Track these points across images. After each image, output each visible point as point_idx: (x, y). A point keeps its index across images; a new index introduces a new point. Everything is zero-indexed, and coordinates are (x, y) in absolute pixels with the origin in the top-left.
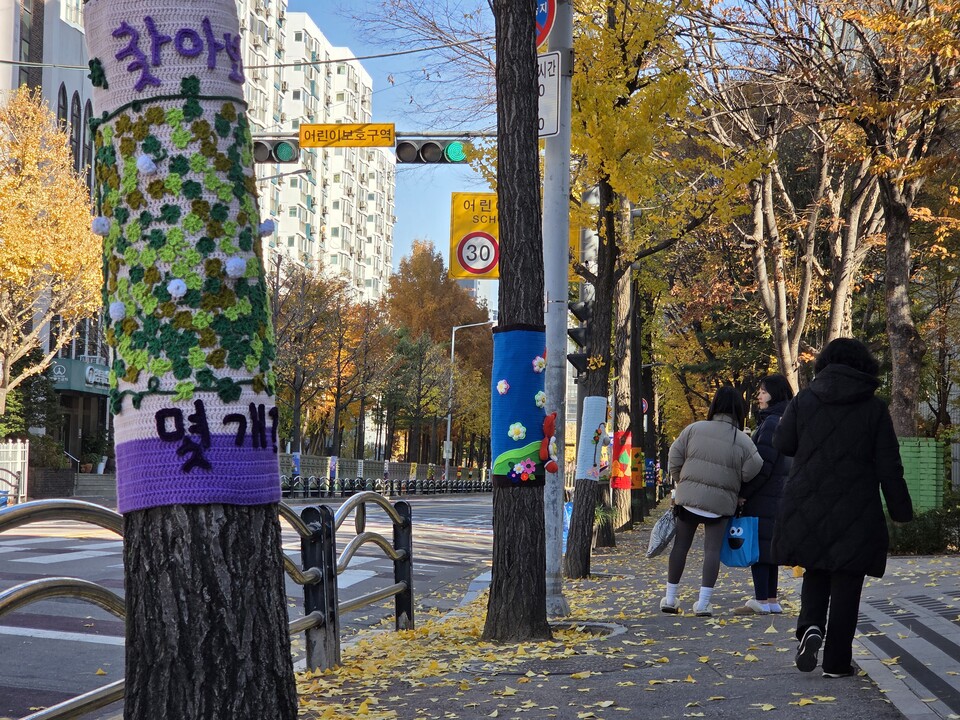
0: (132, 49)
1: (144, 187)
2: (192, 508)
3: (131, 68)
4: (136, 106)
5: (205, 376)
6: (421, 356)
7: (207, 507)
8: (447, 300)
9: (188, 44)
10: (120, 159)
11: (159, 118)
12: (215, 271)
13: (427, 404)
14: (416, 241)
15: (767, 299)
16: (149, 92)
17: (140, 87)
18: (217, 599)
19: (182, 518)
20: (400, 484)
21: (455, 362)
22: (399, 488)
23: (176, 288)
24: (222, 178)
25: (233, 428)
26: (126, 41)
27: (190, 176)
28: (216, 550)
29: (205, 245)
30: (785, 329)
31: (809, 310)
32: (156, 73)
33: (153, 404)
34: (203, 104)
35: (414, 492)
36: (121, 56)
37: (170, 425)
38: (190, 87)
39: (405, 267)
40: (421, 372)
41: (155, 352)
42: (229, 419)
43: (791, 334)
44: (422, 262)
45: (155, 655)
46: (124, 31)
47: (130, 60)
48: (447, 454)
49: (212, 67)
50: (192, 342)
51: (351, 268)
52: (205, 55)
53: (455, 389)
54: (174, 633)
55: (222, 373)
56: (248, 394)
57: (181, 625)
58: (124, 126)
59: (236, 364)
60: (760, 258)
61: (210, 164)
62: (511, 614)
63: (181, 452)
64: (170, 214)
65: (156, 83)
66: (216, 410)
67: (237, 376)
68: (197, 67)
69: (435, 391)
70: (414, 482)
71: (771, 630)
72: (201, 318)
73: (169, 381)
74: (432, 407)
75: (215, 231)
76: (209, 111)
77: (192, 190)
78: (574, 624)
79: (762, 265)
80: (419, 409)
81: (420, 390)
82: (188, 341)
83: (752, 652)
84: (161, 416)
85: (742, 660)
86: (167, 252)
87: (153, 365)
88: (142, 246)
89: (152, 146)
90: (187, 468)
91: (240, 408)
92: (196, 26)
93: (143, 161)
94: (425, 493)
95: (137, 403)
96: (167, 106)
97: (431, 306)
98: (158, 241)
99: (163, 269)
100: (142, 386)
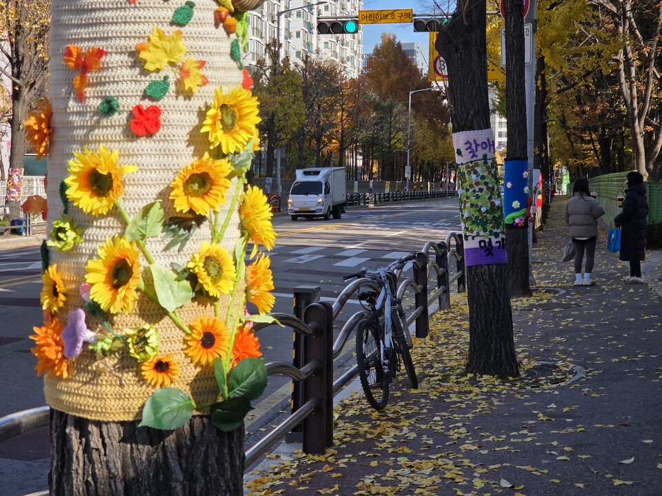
0: (470, 148)
1: (474, 183)
2: (488, 265)
3: (470, 153)
4: (471, 162)
5: (491, 232)
6: (391, 111)
7: (492, 265)
8: (405, 73)
9: (484, 146)
10: (467, 176)
11: (477, 165)
12: (493, 204)
13: (396, 143)
14: (384, 34)
15: (625, 93)
16: (475, 159)
17: (472, 157)
18: (495, 288)
19: (486, 268)
20: (380, 196)
21: (411, 114)
22: (380, 198)
23: (483, 209)
24: (493, 180)
25: (498, 244)
26: (468, 145)
27: (486, 180)
28: (495, 276)
29: (490, 198)
30: (636, 112)
31: (651, 98)
32: (476, 154)
33: (478, 239)
34: (488, 161)
35: (389, 201)
36: (467, 149)
37: (483, 244)
38: (485, 156)
39: (377, 51)
40: (391, 122)
41: (478, 225)
42: (497, 242)
43: (640, 115)
44: (388, 48)
45: (480, 302)
46: (468, 142)
47: (470, 150)
48: (407, 175)
49: (490, 151)
50: (488, 223)
51: (338, 51)
52: (488, 148)
53: (412, 132)
54: (485, 296)
55: (495, 231)
56: (501, 235)
57: (486, 295)
58: (467, 167)
59: (497, 228)
60: (621, 70)
61: (490, 176)
62: (514, 285)
63: (485, 251)
64: (481, 190)
65: (476, 156)
66: (494, 240)
67: (498, 231)
68: (486, 151)
69: (400, 135)
70: (389, 194)
71: (631, 290)
72: (489, 217)
73: (482, 233)
74: (399, 145)
75: (492, 194)
76: (490, 162)
77: (486, 184)
78: (540, 289)
79: (623, 75)
80: (390, 147)
81: (390, 134)
82: (486, 223)
83: (624, 300)
84: (480, 242)
85: (620, 303)
86: (480, 200)
87: (476, 229)
88: (473, 198)
89: (476, 172)
90: (487, 255)
91: (499, 239)
92: (486, 141)
93: (474, 177)
94: (395, 200)
95: (473, 238)
96: (479, 162)
97: (394, 77)
98: (478, 197)
99: (479, 204)
100: (474, 234)
